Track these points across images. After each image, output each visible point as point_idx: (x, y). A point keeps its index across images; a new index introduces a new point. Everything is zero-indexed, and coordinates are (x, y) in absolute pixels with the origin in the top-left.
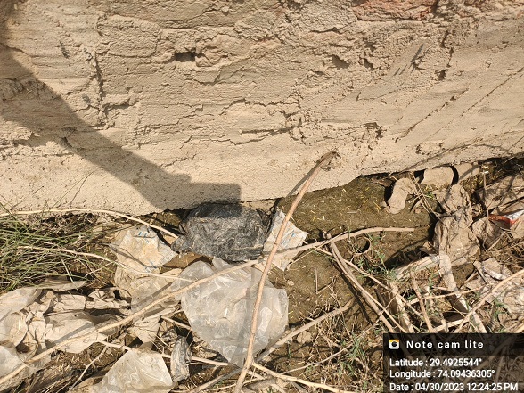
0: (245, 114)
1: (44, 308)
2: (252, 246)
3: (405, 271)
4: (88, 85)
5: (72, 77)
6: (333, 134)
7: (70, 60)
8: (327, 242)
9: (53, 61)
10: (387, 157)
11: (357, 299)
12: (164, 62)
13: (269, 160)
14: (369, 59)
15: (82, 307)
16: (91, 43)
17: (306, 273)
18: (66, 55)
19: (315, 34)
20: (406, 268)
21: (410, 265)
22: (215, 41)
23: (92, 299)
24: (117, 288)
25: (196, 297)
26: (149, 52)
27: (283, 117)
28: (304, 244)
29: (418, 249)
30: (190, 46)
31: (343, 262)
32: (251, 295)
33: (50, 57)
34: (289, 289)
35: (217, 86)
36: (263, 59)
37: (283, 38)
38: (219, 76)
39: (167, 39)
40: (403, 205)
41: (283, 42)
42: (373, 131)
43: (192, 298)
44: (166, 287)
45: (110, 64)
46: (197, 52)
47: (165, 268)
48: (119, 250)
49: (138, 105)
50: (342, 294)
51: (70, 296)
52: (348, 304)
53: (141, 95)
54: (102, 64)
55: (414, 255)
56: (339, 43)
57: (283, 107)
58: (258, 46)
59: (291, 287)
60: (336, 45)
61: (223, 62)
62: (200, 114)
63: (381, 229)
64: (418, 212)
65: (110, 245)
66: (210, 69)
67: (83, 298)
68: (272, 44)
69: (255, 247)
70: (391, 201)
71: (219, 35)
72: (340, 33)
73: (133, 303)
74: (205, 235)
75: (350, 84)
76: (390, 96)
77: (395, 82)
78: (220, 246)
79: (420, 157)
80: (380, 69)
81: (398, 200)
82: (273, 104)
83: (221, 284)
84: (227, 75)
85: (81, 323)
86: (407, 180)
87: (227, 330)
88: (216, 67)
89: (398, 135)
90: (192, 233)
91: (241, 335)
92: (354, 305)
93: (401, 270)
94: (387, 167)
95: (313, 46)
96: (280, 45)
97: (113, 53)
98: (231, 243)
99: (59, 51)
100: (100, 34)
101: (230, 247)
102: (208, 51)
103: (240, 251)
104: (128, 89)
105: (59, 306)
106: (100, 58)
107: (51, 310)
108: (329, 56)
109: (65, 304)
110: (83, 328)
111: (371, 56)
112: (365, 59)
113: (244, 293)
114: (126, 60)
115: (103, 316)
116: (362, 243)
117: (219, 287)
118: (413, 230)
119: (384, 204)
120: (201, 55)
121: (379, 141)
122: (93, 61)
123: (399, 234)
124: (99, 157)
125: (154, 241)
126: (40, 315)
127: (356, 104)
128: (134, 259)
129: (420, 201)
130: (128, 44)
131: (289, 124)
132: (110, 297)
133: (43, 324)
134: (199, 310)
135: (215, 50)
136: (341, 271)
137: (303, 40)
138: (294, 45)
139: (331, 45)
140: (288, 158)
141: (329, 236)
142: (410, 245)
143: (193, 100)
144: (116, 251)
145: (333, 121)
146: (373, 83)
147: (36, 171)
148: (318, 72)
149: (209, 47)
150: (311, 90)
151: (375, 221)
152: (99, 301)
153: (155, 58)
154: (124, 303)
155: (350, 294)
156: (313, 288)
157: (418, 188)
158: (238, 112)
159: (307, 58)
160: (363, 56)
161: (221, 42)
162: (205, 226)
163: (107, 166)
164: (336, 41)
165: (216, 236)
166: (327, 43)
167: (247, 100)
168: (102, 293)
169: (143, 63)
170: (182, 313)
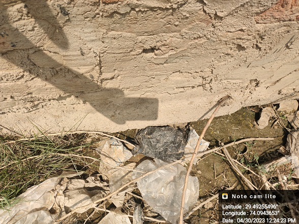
0: (179, 78)
1: (63, 188)
2: (178, 151)
3: (270, 166)
4: (93, 69)
5: (84, 66)
6: (229, 86)
7: (85, 57)
8: (222, 148)
9: (75, 58)
10: (260, 97)
11: (240, 181)
12: (137, 55)
13: (189, 102)
14: (259, 45)
15: (82, 186)
16: (97, 47)
17: (209, 166)
18: (83, 54)
19: (229, 33)
20: (271, 164)
21: (273, 162)
22: (168, 41)
23: (88, 182)
24: (101, 174)
25: (146, 181)
26: (129, 50)
27: (201, 79)
28: (208, 150)
29: (276, 151)
30: (153, 45)
31: (232, 161)
32: (177, 179)
33: (74, 56)
34: (199, 176)
35: (165, 65)
36: (195, 49)
37: (209, 37)
38: (167, 60)
39: (140, 42)
40: (267, 124)
41: (208, 39)
42: (254, 84)
43: (144, 182)
44: (127, 174)
45: (107, 58)
46: (157, 48)
47: (127, 163)
48: (102, 152)
49: (119, 78)
50: (230, 179)
51: (76, 180)
52: (234, 185)
53: (122, 73)
54: (103, 58)
55: (274, 155)
56: (243, 38)
57: (203, 74)
58: (193, 42)
59: (200, 174)
60: (240, 39)
61: (171, 53)
62: (153, 80)
63: (254, 139)
64: (276, 127)
65: (96, 149)
66: (163, 56)
67: (83, 181)
68: (201, 40)
69: (180, 152)
70: (259, 122)
71: (171, 38)
72: (244, 32)
73: (110, 184)
74: (151, 146)
75: (245, 59)
76: (268, 64)
77: (274, 57)
78: (160, 152)
79: (280, 96)
80: (265, 50)
81: (264, 121)
82: (196, 72)
83: (160, 173)
84: (172, 59)
85: (83, 196)
86: (269, 108)
87: (164, 200)
88: (166, 55)
89: (268, 85)
90: (144, 144)
91: (172, 204)
92: (238, 185)
93: (268, 165)
94: (259, 102)
95: (226, 40)
96: (206, 40)
97: (109, 52)
98: (166, 150)
99: (79, 53)
100: (103, 42)
101: (165, 152)
102: (163, 47)
103: (171, 155)
104: (115, 70)
105: (70, 186)
106: (102, 55)
107: (67, 189)
108: (235, 45)
109: (74, 185)
110: (84, 199)
111: (260, 43)
112: (256, 45)
113: (172, 178)
114: (116, 55)
115: (94, 191)
116: (242, 147)
117: (159, 176)
118: (273, 139)
119: (255, 123)
120: (159, 49)
121: (257, 88)
122: (98, 57)
123: (264, 142)
124: (94, 105)
125: (121, 147)
126: (61, 192)
127: (247, 69)
128: (110, 158)
129: (277, 121)
130: (118, 46)
131: (204, 82)
132: (98, 180)
133: (63, 197)
134: (147, 188)
135: (167, 46)
136: (230, 165)
137: (221, 37)
138: (215, 40)
139: (237, 39)
140: (200, 100)
141: (223, 144)
142: (271, 148)
143: (150, 73)
144: (100, 153)
145: (231, 79)
146: (259, 58)
147: (59, 113)
148: (226, 54)
149: (164, 45)
150: (220, 64)
151: (249, 134)
152: (92, 182)
153: (132, 53)
154: (106, 184)
155: (235, 179)
156: (213, 175)
157: (276, 113)
158: (175, 78)
159: (221, 47)
160: (255, 43)
161: (171, 42)
162: (151, 140)
163: (98, 109)
164: (241, 36)
165: (157, 146)
166: (235, 38)
167: (181, 71)
168: (93, 178)
169: (126, 55)
170: (137, 189)
